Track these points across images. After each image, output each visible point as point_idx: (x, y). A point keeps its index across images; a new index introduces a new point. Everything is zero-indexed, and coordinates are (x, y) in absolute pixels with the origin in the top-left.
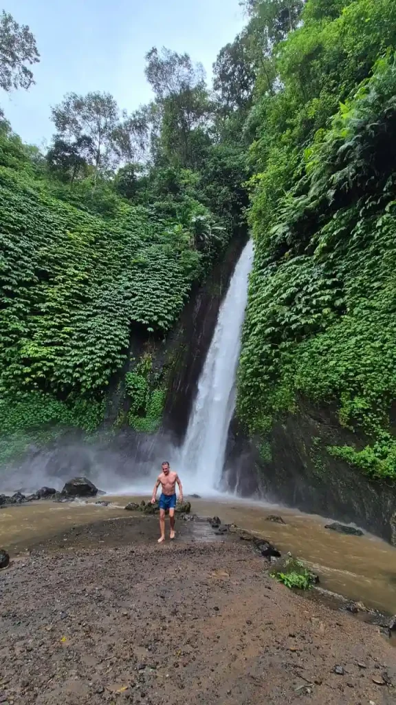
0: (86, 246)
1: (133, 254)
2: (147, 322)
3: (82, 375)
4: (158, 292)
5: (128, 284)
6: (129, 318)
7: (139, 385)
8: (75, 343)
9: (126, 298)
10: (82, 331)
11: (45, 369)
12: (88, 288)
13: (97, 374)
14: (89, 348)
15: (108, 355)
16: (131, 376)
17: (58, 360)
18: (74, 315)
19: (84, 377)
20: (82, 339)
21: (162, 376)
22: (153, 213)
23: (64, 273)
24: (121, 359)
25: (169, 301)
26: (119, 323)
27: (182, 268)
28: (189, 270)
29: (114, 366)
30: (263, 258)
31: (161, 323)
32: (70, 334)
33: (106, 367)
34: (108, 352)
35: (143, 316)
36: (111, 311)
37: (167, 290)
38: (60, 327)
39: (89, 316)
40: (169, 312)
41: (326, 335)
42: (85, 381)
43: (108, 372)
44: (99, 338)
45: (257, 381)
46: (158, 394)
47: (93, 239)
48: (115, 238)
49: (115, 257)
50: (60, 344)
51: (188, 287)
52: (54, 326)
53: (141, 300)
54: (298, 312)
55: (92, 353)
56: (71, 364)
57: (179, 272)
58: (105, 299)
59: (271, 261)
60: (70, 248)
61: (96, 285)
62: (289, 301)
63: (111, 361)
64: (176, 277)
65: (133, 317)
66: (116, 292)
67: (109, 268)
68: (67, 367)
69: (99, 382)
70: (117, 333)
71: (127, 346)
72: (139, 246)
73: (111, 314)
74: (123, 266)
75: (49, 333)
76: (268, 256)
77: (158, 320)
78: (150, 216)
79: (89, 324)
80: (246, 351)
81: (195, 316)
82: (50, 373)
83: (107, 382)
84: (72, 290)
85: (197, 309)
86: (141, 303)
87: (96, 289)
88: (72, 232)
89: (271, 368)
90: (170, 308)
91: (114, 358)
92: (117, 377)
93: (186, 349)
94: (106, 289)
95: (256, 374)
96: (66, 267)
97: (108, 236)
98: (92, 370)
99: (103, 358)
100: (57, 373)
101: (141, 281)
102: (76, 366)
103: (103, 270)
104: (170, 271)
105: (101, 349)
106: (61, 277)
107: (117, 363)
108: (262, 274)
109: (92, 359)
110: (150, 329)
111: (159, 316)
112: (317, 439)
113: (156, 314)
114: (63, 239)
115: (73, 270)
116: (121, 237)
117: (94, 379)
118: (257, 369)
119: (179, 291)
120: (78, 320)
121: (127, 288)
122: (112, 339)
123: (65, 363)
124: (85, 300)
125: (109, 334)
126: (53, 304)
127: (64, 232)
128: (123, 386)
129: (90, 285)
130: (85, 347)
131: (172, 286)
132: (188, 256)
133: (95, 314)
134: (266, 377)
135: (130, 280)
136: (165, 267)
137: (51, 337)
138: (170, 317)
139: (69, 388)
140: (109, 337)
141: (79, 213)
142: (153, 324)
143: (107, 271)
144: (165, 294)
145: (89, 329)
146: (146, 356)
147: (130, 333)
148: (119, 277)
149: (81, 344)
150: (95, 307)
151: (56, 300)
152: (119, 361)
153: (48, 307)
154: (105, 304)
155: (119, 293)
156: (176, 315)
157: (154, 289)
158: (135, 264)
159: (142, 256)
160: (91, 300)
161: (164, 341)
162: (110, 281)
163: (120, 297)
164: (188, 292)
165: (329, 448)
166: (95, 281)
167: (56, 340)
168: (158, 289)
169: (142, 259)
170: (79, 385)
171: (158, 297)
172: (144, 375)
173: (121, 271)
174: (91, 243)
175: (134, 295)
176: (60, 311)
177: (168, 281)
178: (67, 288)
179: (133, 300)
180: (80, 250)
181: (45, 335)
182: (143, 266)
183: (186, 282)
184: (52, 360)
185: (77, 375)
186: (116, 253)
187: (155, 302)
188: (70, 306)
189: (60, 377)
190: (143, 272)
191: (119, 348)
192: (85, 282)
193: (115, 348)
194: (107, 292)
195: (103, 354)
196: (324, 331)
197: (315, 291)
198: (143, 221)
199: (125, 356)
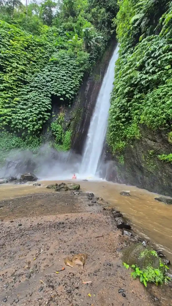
0: (22, 50)
1: (50, 55)
2: (60, 95)
3: (27, 124)
4: (65, 78)
5: (48, 73)
6: (50, 93)
7: (58, 129)
8: (22, 107)
9: (48, 82)
10: (25, 100)
11: (7, 120)
12: (26, 76)
13: (35, 123)
14: (29, 109)
15: (40, 113)
16: (53, 125)
17: (14, 116)
18: (20, 91)
19: (28, 125)
20: (25, 104)
21: (69, 125)
22: (61, 31)
23: (11, 66)
24: (48, 115)
25: (71, 83)
26: (45, 96)
27: (78, 63)
28: (82, 64)
29: (44, 119)
30: (126, 46)
31: (67, 96)
32: (19, 102)
33: (40, 119)
34: (40, 111)
35: (57, 91)
36: (40, 89)
37: (70, 77)
38: (12, 98)
39: (28, 92)
40: (72, 89)
41: (165, 85)
42: (29, 127)
43: (41, 122)
44: (34, 104)
45: (118, 122)
46: (68, 134)
47: (26, 46)
48: (40, 45)
49: (40, 57)
50: (14, 107)
51: (82, 74)
52: (9, 97)
53: (56, 82)
54: (147, 73)
55: (31, 112)
56: (20, 118)
57: (76, 66)
58: (36, 82)
59: (129, 47)
60: (13, 51)
61: (31, 74)
62: (141, 68)
63: (42, 116)
64: (75, 69)
65: (53, 92)
66: (42, 78)
67: (37, 65)
68: (19, 119)
69: (36, 127)
70: (44, 101)
71: (49, 108)
72: (54, 51)
73: (40, 91)
74: (45, 63)
75: (7, 101)
76: (128, 44)
77: (66, 94)
78: (60, 33)
79: (28, 96)
80: (113, 106)
81: (86, 92)
82: (10, 122)
83: (41, 127)
84: (17, 77)
85: (88, 89)
86: (56, 84)
87: (31, 76)
88: (13, 41)
89: (127, 114)
90: (72, 87)
91: (43, 115)
92: (46, 125)
93: (82, 111)
94: (36, 76)
95: (118, 118)
96: (12, 63)
97: (35, 44)
98: (32, 121)
99: (38, 114)
100: (14, 123)
101: (56, 71)
102: (23, 119)
103: (34, 65)
104: (72, 65)
105: (36, 109)
106: (10, 68)
107: (45, 118)
108: (124, 57)
109: (32, 115)
110: (61, 99)
111: (66, 92)
112: (152, 151)
113: (64, 90)
114: (9, 45)
115: (16, 64)
116: (43, 45)
117: (34, 125)
118: (118, 116)
119: (77, 77)
120: (22, 94)
121: (48, 76)
122: (41, 104)
123: (18, 117)
124: (25, 83)
125: (39, 101)
126: (7, 85)
127: (9, 41)
128: (50, 129)
129: (27, 74)
130: (27, 108)
131: (73, 74)
132: (81, 55)
133: (31, 91)
134: (123, 120)
135: (49, 71)
136: (69, 63)
137: (9, 103)
138: (72, 92)
139: (22, 131)
140: (40, 103)
141: (17, 30)
142: (63, 96)
143: (36, 66)
144: (69, 79)
145: (29, 99)
146: (61, 114)
147: (51, 102)
148: (43, 69)
149: (25, 107)
150: (31, 87)
151: (8, 82)
152: (46, 116)
153: (5, 87)
154: (36, 85)
155: (44, 78)
156: (76, 91)
157: (63, 76)
158: (52, 61)
159: (55, 57)
160: (28, 83)
161: (69, 106)
162: (38, 72)
163: (44, 80)
164: (82, 78)
165: (159, 156)
166: (30, 72)
167: (11, 105)
168: (65, 76)
169: (55, 58)
170: (26, 129)
171: (65, 80)
172: (61, 124)
173: (44, 66)
174: (26, 48)
175: (52, 80)
176: (12, 89)
177: (70, 71)
178: (14, 75)
179: (52, 82)
180: (18, 52)
181: (5, 102)
182: (56, 63)
183: (81, 71)
184: (10, 116)
185: (24, 123)
186: (41, 55)
187: (63, 83)
188: (17, 86)
189: (16, 124)
190: (56, 66)
191: (46, 109)
192: (24, 72)
193: (43, 109)
194: (37, 78)
195: (37, 112)
196: (164, 83)
197: (160, 55)
198: (56, 37)
199: (49, 114)
